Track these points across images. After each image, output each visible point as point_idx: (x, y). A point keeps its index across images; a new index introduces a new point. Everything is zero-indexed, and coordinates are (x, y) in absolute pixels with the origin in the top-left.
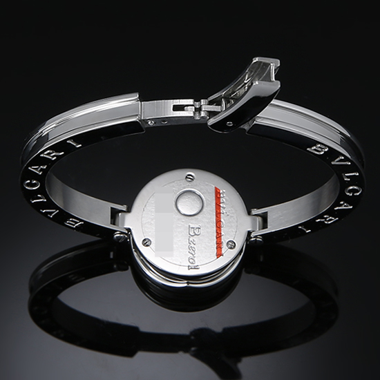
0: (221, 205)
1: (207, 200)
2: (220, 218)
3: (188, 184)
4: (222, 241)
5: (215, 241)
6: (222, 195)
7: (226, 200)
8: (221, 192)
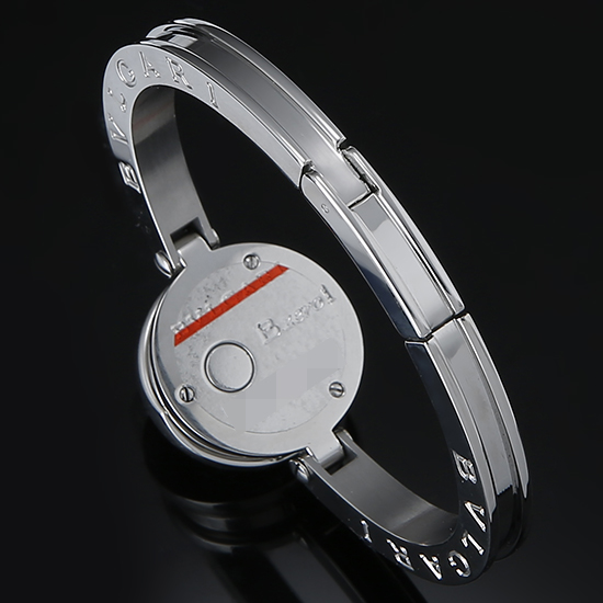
0: (198, 317)
1: (206, 345)
2: (221, 305)
3: (198, 390)
4: (255, 279)
5: (263, 289)
6: (182, 327)
7: (185, 315)
8: (177, 332)
